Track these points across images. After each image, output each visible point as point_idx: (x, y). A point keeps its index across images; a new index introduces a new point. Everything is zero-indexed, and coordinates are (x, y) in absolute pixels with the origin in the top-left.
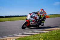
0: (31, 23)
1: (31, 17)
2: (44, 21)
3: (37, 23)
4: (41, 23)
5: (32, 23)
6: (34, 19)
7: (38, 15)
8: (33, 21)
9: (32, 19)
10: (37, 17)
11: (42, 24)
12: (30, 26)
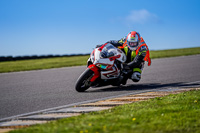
0: (102, 73)
1: (104, 56)
2: (141, 67)
3: (121, 72)
4: (132, 73)
5: (105, 75)
6: (112, 63)
7: (123, 50)
8: (109, 68)
9: (107, 61)
10: (119, 56)
11: (135, 75)
12: (99, 82)
